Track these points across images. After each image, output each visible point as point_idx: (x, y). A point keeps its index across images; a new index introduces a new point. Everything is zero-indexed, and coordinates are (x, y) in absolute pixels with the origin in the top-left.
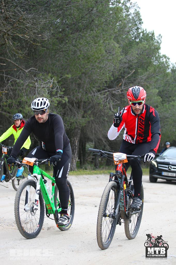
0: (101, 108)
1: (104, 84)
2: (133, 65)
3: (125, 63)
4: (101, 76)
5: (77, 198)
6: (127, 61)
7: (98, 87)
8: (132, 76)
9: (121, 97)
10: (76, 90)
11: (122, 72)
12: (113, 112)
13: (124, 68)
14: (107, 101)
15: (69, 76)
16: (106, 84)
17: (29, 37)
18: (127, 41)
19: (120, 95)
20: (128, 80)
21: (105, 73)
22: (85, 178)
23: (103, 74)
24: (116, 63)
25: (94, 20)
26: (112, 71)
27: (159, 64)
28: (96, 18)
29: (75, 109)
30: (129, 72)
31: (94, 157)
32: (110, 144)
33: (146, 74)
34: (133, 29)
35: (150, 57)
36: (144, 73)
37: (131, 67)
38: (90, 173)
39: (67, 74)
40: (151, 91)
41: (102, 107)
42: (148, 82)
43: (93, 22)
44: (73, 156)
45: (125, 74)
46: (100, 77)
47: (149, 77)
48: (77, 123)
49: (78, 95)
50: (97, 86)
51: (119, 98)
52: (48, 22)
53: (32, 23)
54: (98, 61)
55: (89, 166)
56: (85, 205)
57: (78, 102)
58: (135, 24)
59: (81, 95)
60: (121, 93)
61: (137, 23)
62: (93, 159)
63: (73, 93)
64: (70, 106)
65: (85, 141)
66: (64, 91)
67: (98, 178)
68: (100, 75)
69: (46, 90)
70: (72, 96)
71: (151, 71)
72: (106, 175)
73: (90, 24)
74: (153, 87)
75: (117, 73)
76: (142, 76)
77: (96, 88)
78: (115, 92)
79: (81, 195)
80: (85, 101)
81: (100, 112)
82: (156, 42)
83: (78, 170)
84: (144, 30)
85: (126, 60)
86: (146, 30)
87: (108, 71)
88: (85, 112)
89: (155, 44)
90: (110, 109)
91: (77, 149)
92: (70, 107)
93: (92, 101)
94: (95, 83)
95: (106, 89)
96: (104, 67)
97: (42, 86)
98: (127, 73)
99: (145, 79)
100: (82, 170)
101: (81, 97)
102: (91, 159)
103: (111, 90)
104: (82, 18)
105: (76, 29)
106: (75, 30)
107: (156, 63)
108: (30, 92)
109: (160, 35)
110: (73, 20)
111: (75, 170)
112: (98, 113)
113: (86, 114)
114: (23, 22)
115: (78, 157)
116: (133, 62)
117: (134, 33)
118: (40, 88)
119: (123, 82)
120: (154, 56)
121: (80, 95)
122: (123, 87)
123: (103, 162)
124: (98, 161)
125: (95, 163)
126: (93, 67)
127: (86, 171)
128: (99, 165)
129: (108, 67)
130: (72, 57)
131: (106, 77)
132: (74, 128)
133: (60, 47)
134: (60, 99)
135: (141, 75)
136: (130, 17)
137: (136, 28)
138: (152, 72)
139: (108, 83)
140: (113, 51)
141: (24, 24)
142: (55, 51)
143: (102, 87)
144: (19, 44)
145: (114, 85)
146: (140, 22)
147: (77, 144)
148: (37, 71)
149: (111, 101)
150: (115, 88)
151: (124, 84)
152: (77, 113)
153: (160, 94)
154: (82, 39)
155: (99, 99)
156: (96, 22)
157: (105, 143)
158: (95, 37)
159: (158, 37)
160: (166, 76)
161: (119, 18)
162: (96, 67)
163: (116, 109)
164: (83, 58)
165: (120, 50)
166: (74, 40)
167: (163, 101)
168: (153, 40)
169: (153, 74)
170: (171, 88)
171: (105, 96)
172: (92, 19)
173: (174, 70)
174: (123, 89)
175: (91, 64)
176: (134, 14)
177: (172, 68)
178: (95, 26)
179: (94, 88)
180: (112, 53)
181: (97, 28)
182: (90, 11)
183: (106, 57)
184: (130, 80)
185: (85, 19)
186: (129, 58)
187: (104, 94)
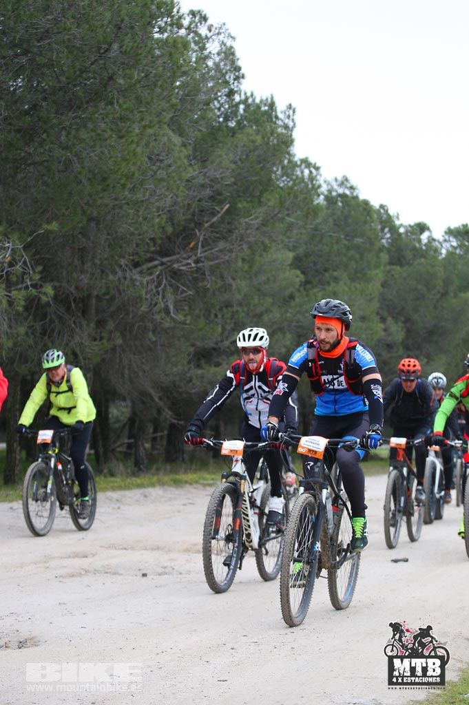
1: (148, 245)
2: (224, 192)
3: (203, 186)
4: (140, 224)
5: (94, 555)
6: (207, 181)
7: (133, 255)
8: (223, 222)
9: (196, 279)
11: (194, 211)
12: (172, 318)
13: (199, 201)
14: (158, 292)
16: (155, 244)
18: (205, 128)
19: (192, 272)
20: (212, 232)
21: (149, 216)
22: (109, 500)
23: (145, 219)
24: (179, 188)
25: (114, 77)
26: (169, 211)
27: (290, 184)
28: (118, 70)
29: (73, 319)
30: (215, 209)
31: (132, 441)
32: (173, 404)
33: (259, 213)
34: (219, 94)
35: (268, 165)
36: (253, 211)
37: (219, 197)
38: (123, 485)
39: (48, 222)
40: (275, 256)
41: (145, 306)
42: (267, 235)
43: (111, 82)
45: (203, 217)
46: (137, 229)
47: (268, 221)
48: (77, 355)
49: (80, 278)
50: (131, 252)
51: (190, 282)
54: (129, 186)
55: (122, 468)
56: (115, 574)
57: (81, 297)
58: (223, 82)
59: (89, 279)
60: (195, 269)
61: (227, 77)
62: (129, 446)
63: (68, 274)
65: (107, 401)
66: (41, 272)
67: (145, 496)
68: (136, 222)
70: (65, 281)
71: (271, 203)
72: (166, 487)
73: (105, 86)
74: (280, 246)
75: (181, 215)
76: (252, 220)
77: (127, 257)
78: (180, 264)
79: (104, 547)
80: (101, 295)
81: (143, 322)
82: (280, 126)
84: (249, 94)
85: (203, 180)
86: (252, 95)
87: (159, 209)
88: (100, 324)
89: (279, 130)
90: (167, 311)
92: (58, 312)
93: (119, 290)
94: (124, 245)
95: (156, 260)
96: (147, 200)
98: (210, 213)
99: (256, 226)
100: (102, 478)
101: (88, 284)
102: (125, 446)
103: (168, 261)
104: (82, 72)
105: (66, 104)
106: (66, 107)
107: (283, 181)
109: (290, 105)
110: (57, 78)
112: (137, 325)
113: (100, 331)
116: (222, 184)
117: (222, 105)
119: (199, 239)
120: (279, 164)
121: (85, 279)
122: (199, 251)
123: (156, 452)
124: (144, 451)
125: (136, 459)
126: (117, 203)
127: (113, 479)
128: (145, 462)
129: (157, 201)
130: (59, 178)
131: (153, 226)
133: (26, 152)
134: (34, 292)
135: (246, 217)
136: (210, 63)
137: (227, 90)
138: (274, 208)
140: (167, 155)
142: (15, 164)
143: (143, 253)
145: (176, 247)
146: (237, 74)
149: (169, 289)
150: (178, 256)
151: (202, 242)
152: (77, 329)
153: (297, 263)
154: (85, 127)
155: (138, 286)
156: (119, 81)
157: (161, 403)
158: (119, 122)
159: (285, 113)
160: (312, 214)
161: (180, 67)
162: (124, 202)
163: (183, 310)
164: (89, 179)
165: (185, 152)
166: (64, 133)
167: (307, 282)
168: (272, 121)
169: (278, 213)
170: (327, 245)
171: (153, 279)
172: (108, 74)
173: (332, 197)
174: (201, 257)
175: (113, 194)
176: (218, 54)
177: (326, 193)
178: (116, 93)
179: (124, 257)
180: (166, 162)
181: (123, 96)
182: (103, 53)
183: (151, 172)
184: (217, 230)
185: (90, 75)
186: (212, 173)
187: (149, 272)
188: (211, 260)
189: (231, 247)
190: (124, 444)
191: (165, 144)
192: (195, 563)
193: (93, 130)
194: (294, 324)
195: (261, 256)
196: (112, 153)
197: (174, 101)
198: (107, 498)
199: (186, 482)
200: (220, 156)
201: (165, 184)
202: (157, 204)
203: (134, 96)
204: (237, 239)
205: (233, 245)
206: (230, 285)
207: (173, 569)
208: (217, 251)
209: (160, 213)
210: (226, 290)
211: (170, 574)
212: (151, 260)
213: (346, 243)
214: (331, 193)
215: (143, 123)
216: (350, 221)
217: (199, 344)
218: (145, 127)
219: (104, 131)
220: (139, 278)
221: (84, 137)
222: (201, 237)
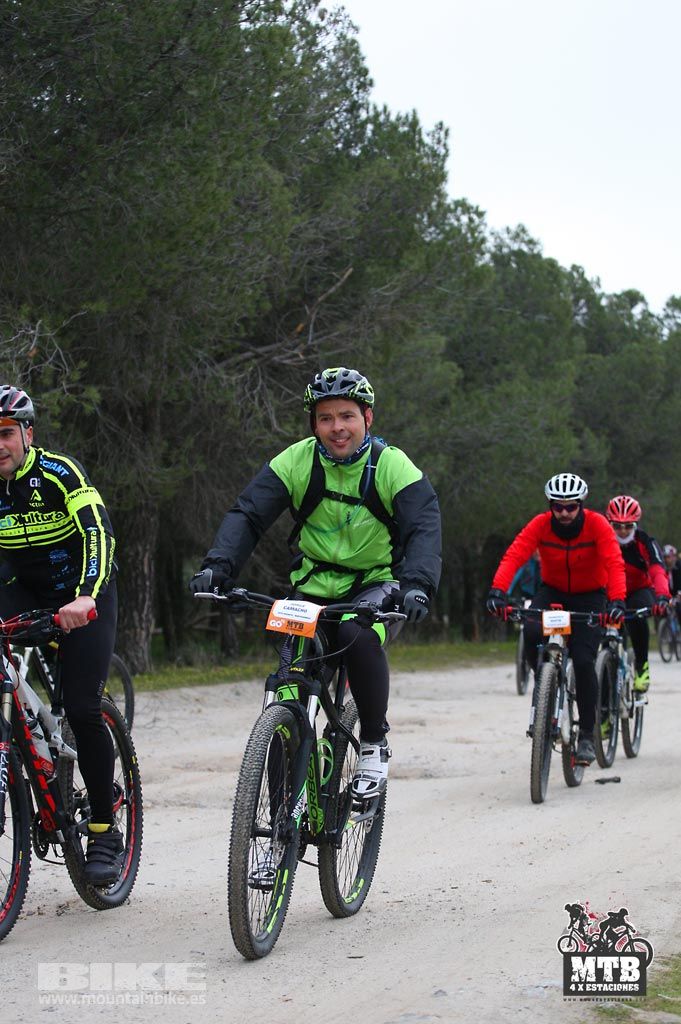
0: (231, 421)
1: (237, 329)
2: (345, 250)
3: (315, 243)
4: (225, 299)
6: (320, 235)
7: (215, 344)
8: (345, 295)
10: (133, 360)
11: (302, 279)
12: (277, 433)
13: (309, 264)
14: (253, 397)
15: (101, 306)
16: (246, 330)
18: (317, 158)
19: (300, 368)
20: (328, 309)
21: (237, 286)
22: (187, 700)
23: (232, 291)
24: (280, 245)
25: (184, 87)
26: (266, 279)
27: (441, 237)
28: (189, 76)
29: (130, 436)
30: (332, 275)
31: (217, 614)
32: (275, 559)
33: (398, 281)
34: (336, 109)
35: (409, 212)
36: (389, 278)
37: (338, 259)
38: (205, 679)
39: (93, 299)
40: (420, 342)
41: (234, 417)
42: (409, 311)
43: (178, 94)
44: (137, 618)
45: (316, 287)
46: (219, 306)
47: (409, 291)
48: (142, 488)
49: (139, 378)
50: (211, 339)
51: (299, 381)
52: (5, 102)
54: (207, 243)
55: (202, 653)
56: (195, 806)
57: (140, 404)
58: (342, 91)
59: (153, 380)
60: (305, 362)
61: (348, 83)
62: (213, 621)
63: (121, 372)
64: (110, 425)
65: (180, 556)
66: (83, 371)
67: (238, 694)
68: (218, 297)
69: (15, 369)
70: (117, 383)
71: (415, 266)
73: (170, 100)
74: (429, 328)
75: (284, 285)
76: (386, 290)
77: (206, 345)
78: (282, 356)
79: (178, 768)
80: (170, 401)
81: (230, 439)
82: (427, 155)
83: (157, 669)
84: (380, 108)
85: (315, 234)
86: (385, 110)
87: (250, 278)
88: (173, 442)
89: (425, 161)
90: (268, 424)
91: (148, 589)
92: (112, 429)
93: (197, 398)
94: (202, 330)
95: (248, 350)
96: (235, 263)
98: (325, 283)
99: (393, 299)
100: (175, 667)
101: (152, 387)
102: (207, 621)
103: (267, 352)
104: (137, 79)
105: (114, 126)
106: (114, 131)
107: (431, 233)
109: (441, 124)
110: (100, 88)
111: (148, 669)
112: (222, 445)
113: (175, 452)
115: (155, 616)
116: (343, 240)
117: (340, 125)
119: (310, 318)
120: (425, 208)
121: (147, 379)
122: (310, 338)
123: (252, 629)
124: (234, 629)
125: (223, 639)
126: (189, 268)
127: (190, 669)
128: (237, 644)
129: (250, 264)
130: (106, 234)
131: (244, 300)
132: (131, 507)
133: (57, 197)
134: (72, 398)
135: (377, 287)
136: (324, 65)
137: (347, 103)
138: (418, 272)
139: (253, 323)
140: (262, 199)
142: (41, 215)
143: (229, 341)
145: (277, 332)
146: (362, 79)
147: (150, 569)
149: (270, 393)
150: (279, 344)
151: (315, 324)
152: (139, 451)
153: (453, 352)
154: (143, 160)
155: (224, 388)
156: (190, 92)
157: (258, 559)
158: (191, 153)
159: (433, 136)
160: (475, 280)
161: (279, 70)
162: (201, 267)
163: (290, 422)
164: (149, 236)
165: (289, 194)
166: (110, 168)
167: (467, 379)
168: (414, 147)
169: (424, 280)
170: (495, 326)
171: (246, 377)
172: (175, 81)
173: (503, 256)
174: (314, 346)
175: (184, 257)
176: (335, 51)
177: (493, 249)
178: (186, 110)
179: (201, 348)
180: (260, 209)
181: (197, 113)
182: (167, 52)
183: (240, 224)
184: (335, 306)
185: (148, 84)
186: (326, 224)
187: (239, 367)
188: (329, 350)
189: (357, 331)
190: (205, 618)
191: (260, 183)
193: (153, 164)
194: (449, 440)
195: (401, 341)
196: (181, 196)
197: (271, 119)
198: (181, 697)
200: (340, 199)
201: (258, 240)
202: (249, 269)
203: (213, 113)
204: (364, 318)
205: (359, 327)
208: (336, 337)
209: (254, 282)
212: (241, 351)
213: (523, 321)
214: (500, 250)
215: (226, 153)
216: (529, 290)
218: (229, 158)
219: (170, 165)
220: (225, 377)
221: (142, 173)
222: (314, 317)
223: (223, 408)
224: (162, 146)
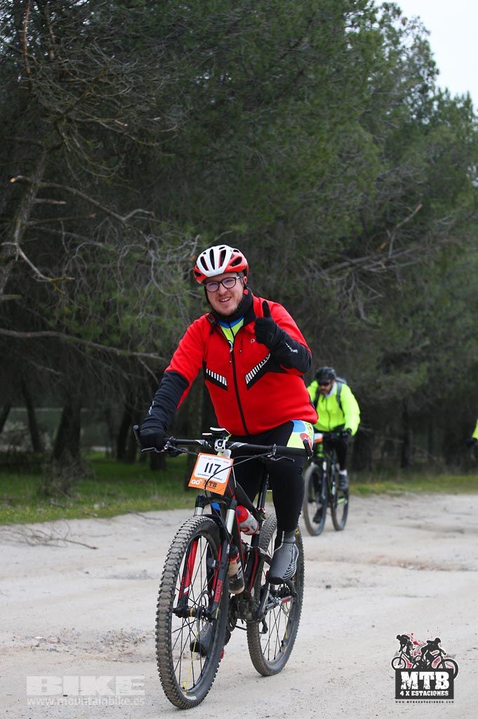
0: (332, 311)
1: (337, 245)
2: (417, 192)
3: (395, 185)
4: (329, 223)
6: (399, 180)
7: (322, 255)
8: (415, 223)
9: (387, 282)
10: (263, 266)
11: (386, 212)
12: (363, 321)
13: (391, 200)
14: (348, 294)
15: (242, 228)
16: (344, 245)
17: (126, 125)
18: (398, 125)
19: (383, 274)
20: (404, 233)
21: (338, 215)
23: (334, 217)
24: (369, 186)
25: (305, 72)
26: (360, 210)
28: (309, 65)
30: (407, 209)
33: (454, 214)
34: (413, 90)
35: (463, 165)
36: (447, 212)
37: (412, 198)
39: (236, 222)
40: (468, 259)
41: (334, 308)
42: (461, 237)
43: (301, 77)
45: (395, 217)
46: (326, 228)
47: (462, 222)
49: (266, 278)
50: (319, 251)
51: (381, 284)
52: (177, 79)
53: (133, 86)
54: (319, 183)
58: (417, 77)
59: (277, 280)
60: (386, 271)
61: (421, 73)
68: (324, 221)
69: (180, 269)
71: (466, 204)
73: (295, 81)
74: (475, 248)
75: (372, 215)
76: (444, 221)
77: (316, 256)
78: (370, 266)
80: (288, 295)
81: (332, 325)
84: (443, 90)
85: (396, 178)
86: (446, 92)
87: (348, 209)
89: (475, 128)
90: (358, 315)
93: (308, 294)
94: (313, 245)
95: (345, 261)
96: (336, 198)
97: (168, 259)
98: (402, 214)
99: (450, 227)
101: (276, 285)
103: (360, 263)
104: (272, 66)
105: (255, 99)
106: (255, 102)
108: (135, 275)
110: (245, 72)
112: (325, 328)
114: (109, 84)
116: (415, 183)
117: (415, 101)
118: (162, 265)
119: (390, 239)
120: (474, 164)
121: (273, 279)
122: (390, 253)
126: (304, 201)
129: (348, 198)
130: (247, 176)
131: (342, 225)
133: (213, 148)
135: (439, 218)
136: (404, 58)
137: (420, 86)
138: (468, 208)
140: (357, 152)
141: (111, 91)
142: (201, 161)
143: (332, 254)
144: (100, 145)
145: (366, 248)
146: (431, 69)
148: (153, 217)
149: (360, 292)
150: (368, 257)
151: (394, 244)
154: (274, 123)
155: (328, 288)
156: (309, 76)
158: (309, 119)
161: (372, 63)
162: (313, 199)
163: (374, 313)
164: (277, 177)
165: (377, 150)
166: (252, 129)
168: (467, 119)
169: (473, 214)
171: (343, 280)
172: (299, 68)
174: (392, 259)
175: (301, 192)
176: (412, 48)
178: (306, 89)
179: (312, 257)
180: (356, 159)
181: (314, 91)
182: (293, 47)
183: (341, 170)
184: (408, 231)
185: (279, 69)
186: (404, 172)
187: (339, 273)
188: (403, 262)
189: (424, 249)
191: (355, 141)
192: (381, 576)
193: (282, 127)
195: (455, 258)
196: (301, 150)
197: (366, 97)
199: (373, 492)
200: (414, 154)
201: (354, 182)
202: (347, 203)
203: (325, 92)
204: (429, 240)
205: (425, 246)
206: (422, 288)
207: (358, 581)
208: (410, 253)
209: (351, 211)
210: (417, 293)
211: (355, 586)
212: (340, 261)
215: (334, 120)
217: (389, 348)
218: (335, 124)
219: (293, 127)
220: (328, 279)
221: (273, 133)
222: (393, 239)
223: (326, 302)
224: (288, 114)
